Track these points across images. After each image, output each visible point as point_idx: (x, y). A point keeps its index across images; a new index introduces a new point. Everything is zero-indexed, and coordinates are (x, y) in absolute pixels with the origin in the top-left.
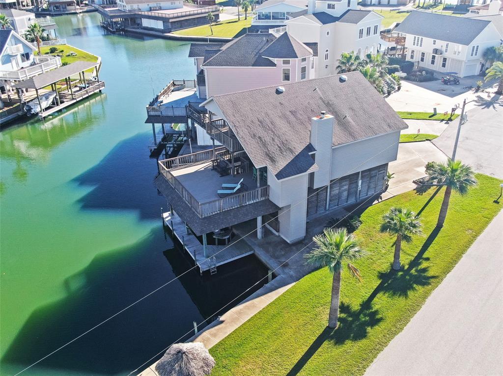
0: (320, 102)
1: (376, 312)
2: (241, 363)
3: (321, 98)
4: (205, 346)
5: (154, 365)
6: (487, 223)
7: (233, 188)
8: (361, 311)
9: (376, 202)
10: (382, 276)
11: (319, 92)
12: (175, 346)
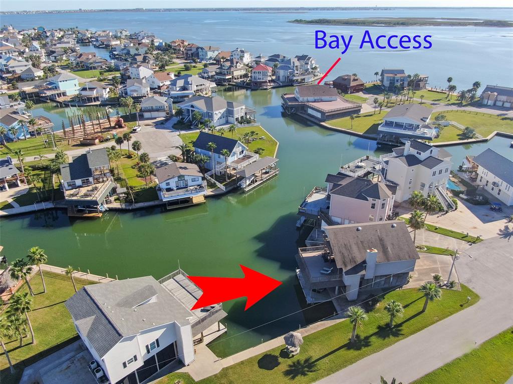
0: (377, 238)
1: (370, 342)
2: (313, 345)
3: (378, 236)
4: (302, 336)
5: (284, 336)
6: (449, 316)
7: (328, 271)
8: (364, 340)
9: (398, 289)
10: (379, 327)
11: (379, 233)
12: (291, 332)
